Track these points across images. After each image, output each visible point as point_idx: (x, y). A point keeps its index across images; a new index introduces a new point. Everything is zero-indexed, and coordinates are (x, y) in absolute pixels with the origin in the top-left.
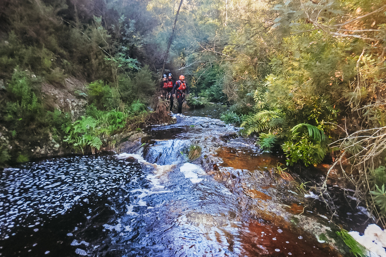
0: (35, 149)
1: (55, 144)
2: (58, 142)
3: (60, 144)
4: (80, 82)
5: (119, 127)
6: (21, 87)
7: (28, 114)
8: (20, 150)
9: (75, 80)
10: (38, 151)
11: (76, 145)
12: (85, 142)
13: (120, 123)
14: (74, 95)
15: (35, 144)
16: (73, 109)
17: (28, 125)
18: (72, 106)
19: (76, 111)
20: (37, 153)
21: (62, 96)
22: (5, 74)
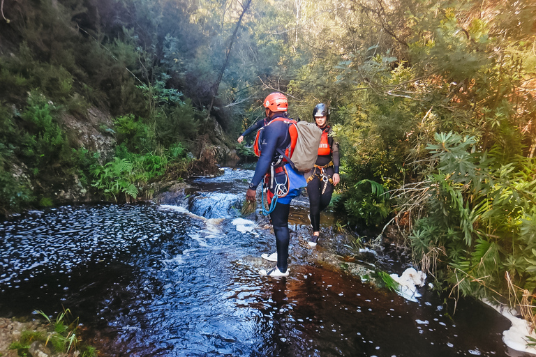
0: (59, 193)
1: (81, 188)
2: (85, 186)
3: (86, 189)
4: (103, 115)
5: (156, 175)
6: (43, 116)
7: (51, 149)
8: (42, 192)
9: (98, 111)
10: (62, 194)
11: (107, 191)
12: (119, 188)
13: (157, 170)
14: (99, 131)
15: (59, 186)
16: (100, 148)
17: (51, 163)
18: (99, 144)
19: (102, 151)
20: (61, 197)
21: (86, 131)
22: (16, 97)
